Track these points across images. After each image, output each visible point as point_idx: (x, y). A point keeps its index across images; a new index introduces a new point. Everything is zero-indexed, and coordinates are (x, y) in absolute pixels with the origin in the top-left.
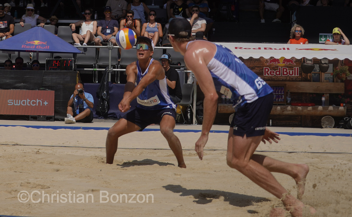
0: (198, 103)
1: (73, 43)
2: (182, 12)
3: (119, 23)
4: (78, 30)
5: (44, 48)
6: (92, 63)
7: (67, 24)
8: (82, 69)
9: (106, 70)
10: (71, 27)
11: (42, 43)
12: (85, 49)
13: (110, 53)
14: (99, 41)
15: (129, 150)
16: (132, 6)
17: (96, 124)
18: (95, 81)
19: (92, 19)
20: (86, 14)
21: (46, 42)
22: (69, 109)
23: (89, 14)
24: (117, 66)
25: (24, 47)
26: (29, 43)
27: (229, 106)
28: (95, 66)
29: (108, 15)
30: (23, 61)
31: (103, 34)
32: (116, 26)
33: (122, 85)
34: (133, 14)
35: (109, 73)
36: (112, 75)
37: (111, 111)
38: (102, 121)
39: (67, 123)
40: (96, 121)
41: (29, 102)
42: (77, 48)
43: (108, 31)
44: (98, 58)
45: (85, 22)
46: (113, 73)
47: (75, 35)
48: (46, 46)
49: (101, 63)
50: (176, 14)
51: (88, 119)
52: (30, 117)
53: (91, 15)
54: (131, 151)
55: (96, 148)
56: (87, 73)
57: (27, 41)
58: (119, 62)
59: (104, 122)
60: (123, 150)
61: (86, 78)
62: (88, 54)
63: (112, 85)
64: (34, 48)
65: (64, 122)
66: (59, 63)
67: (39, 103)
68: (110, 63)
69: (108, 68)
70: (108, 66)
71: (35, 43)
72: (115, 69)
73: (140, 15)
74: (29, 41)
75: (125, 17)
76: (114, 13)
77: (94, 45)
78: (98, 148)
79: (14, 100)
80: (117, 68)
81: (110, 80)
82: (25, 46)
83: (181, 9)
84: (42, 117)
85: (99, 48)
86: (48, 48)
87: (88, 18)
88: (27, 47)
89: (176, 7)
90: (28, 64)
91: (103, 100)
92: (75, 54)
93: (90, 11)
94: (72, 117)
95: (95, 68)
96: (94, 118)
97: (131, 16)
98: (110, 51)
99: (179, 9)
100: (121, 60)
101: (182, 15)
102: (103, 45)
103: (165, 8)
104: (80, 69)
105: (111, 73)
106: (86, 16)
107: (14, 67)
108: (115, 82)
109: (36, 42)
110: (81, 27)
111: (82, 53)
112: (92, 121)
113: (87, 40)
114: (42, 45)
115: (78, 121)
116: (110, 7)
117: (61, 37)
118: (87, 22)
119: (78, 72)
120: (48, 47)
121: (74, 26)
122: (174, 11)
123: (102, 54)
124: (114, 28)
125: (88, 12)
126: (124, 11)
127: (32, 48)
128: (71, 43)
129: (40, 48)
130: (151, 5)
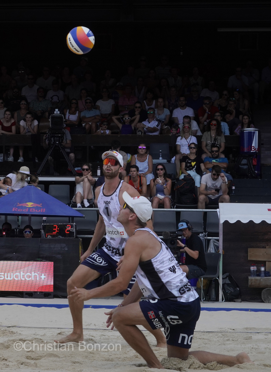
0: (225, 276)
2: (195, 167)
5: (39, 211)
11: (35, 205)
21: (41, 204)
25: (15, 210)
26: (21, 205)
27: (262, 280)
30: (11, 227)
41: (23, 275)
42: (79, 210)
48: (42, 209)
50: (188, 169)
52: (24, 294)
57: (18, 203)
64: (27, 211)
66: (58, 229)
67: (35, 276)
71: (28, 206)
74: (20, 203)
77: (93, 207)
79: (6, 274)
82: (17, 209)
83: (195, 163)
84: (38, 293)
86: (44, 211)
88: (19, 210)
89: (188, 160)
90: (16, 230)
93: (89, 166)
99: (192, 163)
101: (195, 171)
103: (174, 163)
107: (4, 233)
109: (30, 204)
114: (37, 208)
119: (81, 239)
122: (186, 166)
127: (25, 211)
129: (34, 211)
130: (159, 159)
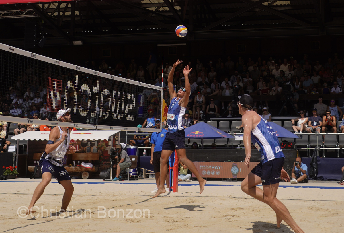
1: (294, 132)
3: (322, 118)
4: (296, 124)
6: (306, 144)
7: (290, 120)
8: (300, 148)
9: (315, 149)
10: (292, 122)
12: (301, 136)
13: (317, 138)
14: (309, 130)
15: (332, 201)
16: (330, 107)
17: (310, 184)
18: (308, 156)
19: (305, 116)
20: (301, 113)
22: (293, 174)
23: (302, 113)
24: (323, 146)
28: (308, 146)
29: (315, 113)
31: (313, 125)
32: (321, 121)
33: (326, 158)
34: (330, 113)
35: (317, 150)
36: (319, 152)
37: (319, 176)
38: (314, 182)
39: (292, 184)
40: (311, 182)
42: (296, 135)
43: (315, 123)
44: (310, 141)
45: (301, 118)
46: (320, 151)
47: (294, 127)
49: (312, 144)
51: (305, 181)
53: (304, 114)
54: (334, 202)
55: (311, 200)
56: (303, 151)
58: (323, 144)
59: (316, 182)
60: (328, 201)
61: (303, 154)
62: (303, 139)
63: (320, 158)
65: (290, 183)
68: (318, 144)
69: (317, 148)
70: (317, 146)
72: (321, 148)
73: (335, 113)
75: (325, 115)
76: (319, 112)
78: (313, 200)
80: (323, 148)
81: (318, 155)
85: (310, 135)
87: (302, 116)
91: (314, 168)
92: (295, 139)
93: (304, 111)
94: (295, 179)
95: (308, 147)
96: (309, 180)
97: (329, 114)
98: (317, 136)
100: (325, 142)
102: (313, 133)
104: (298, 148)
105: (319, 150)
106: (301, 115)
108: (322, 157)
110: (298, 122)
111: (300, 138)
112: (308, 182)
113: (301, 130)
115: (299, 182)
116: (316, 109)
117: (286, 128)
118: (302, 119)
119: (298, 150)
120: (278, 134)
121: (293, 121)
123: (312, 138)
124: (319, 122)
125: (302, 112)
126: (325, 111)
128: (292, 132)
130: (342, 107)
